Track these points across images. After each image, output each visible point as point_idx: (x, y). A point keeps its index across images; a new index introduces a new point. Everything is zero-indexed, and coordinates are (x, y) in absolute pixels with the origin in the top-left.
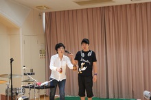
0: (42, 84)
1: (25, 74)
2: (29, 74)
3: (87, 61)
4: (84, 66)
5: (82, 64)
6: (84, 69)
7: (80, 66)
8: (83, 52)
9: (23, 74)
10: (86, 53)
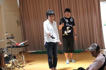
0: (20, 44)
1: (7, 38)
2: (10, 38)
3: (71, 26)
4: (69, 29)
6: (70, 31)
7: (66, 30)
8: (66, 18)
9: (6, 38)
10: (69, 19)
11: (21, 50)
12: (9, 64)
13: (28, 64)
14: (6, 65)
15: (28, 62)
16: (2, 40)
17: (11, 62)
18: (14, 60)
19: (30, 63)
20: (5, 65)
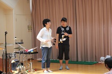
0: (29, 51)
1: (16, 43)
2: (19, 43)
5: (63, 36)
8: (62, 27)
11: (30, 56)
12: (16, 70)
13: (36, 72)
14: (13, 71)
15: (36, 70)
16: (11, 45)
17: (18, 68)
18: (21, 67)
19: (38, 72)
20: (11, 71)
